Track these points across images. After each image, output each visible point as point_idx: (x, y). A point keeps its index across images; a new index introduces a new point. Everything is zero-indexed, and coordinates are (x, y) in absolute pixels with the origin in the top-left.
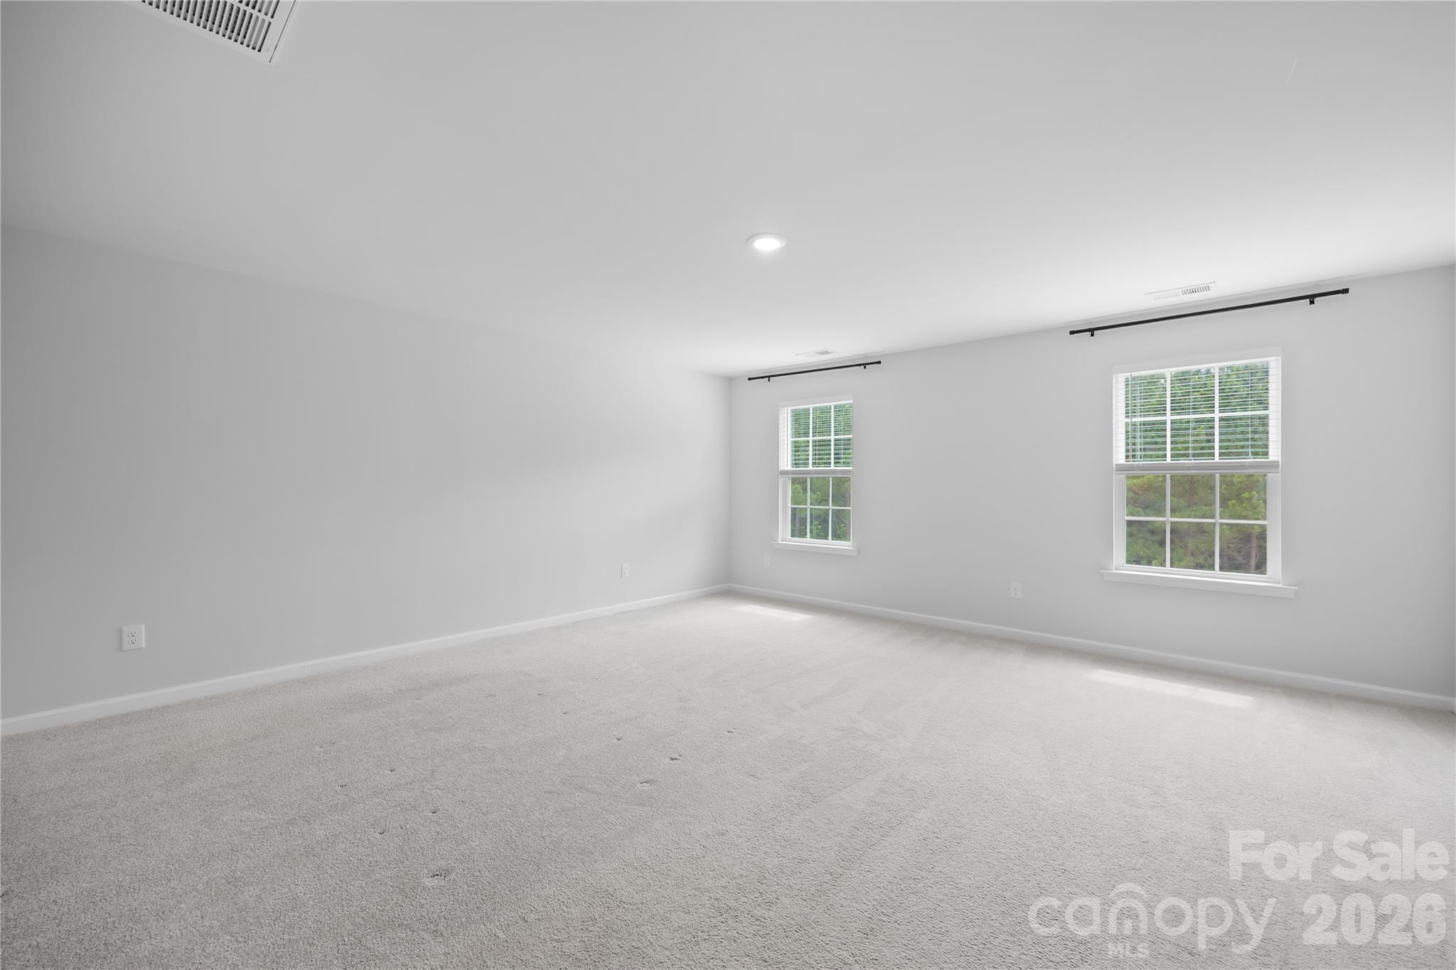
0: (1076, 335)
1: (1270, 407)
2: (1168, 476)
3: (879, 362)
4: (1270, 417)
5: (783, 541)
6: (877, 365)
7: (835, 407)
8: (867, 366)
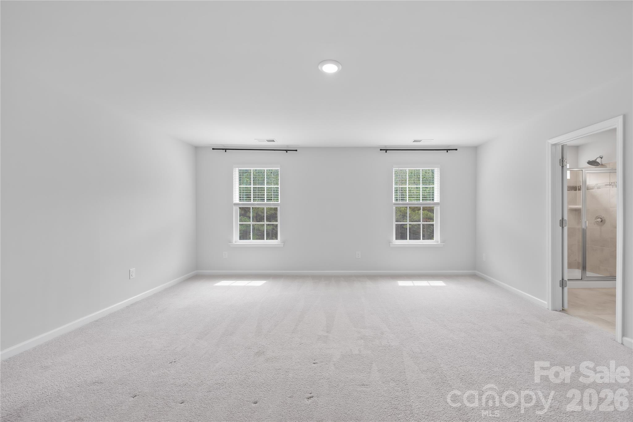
0: (382, 151)
1: (435, 184)
2: (408, 207)
3: (296, 150)
4: (435, 188)
5: (235, 242)
6: (295, 151)
7: (267, 170)
8: (288, 151)
